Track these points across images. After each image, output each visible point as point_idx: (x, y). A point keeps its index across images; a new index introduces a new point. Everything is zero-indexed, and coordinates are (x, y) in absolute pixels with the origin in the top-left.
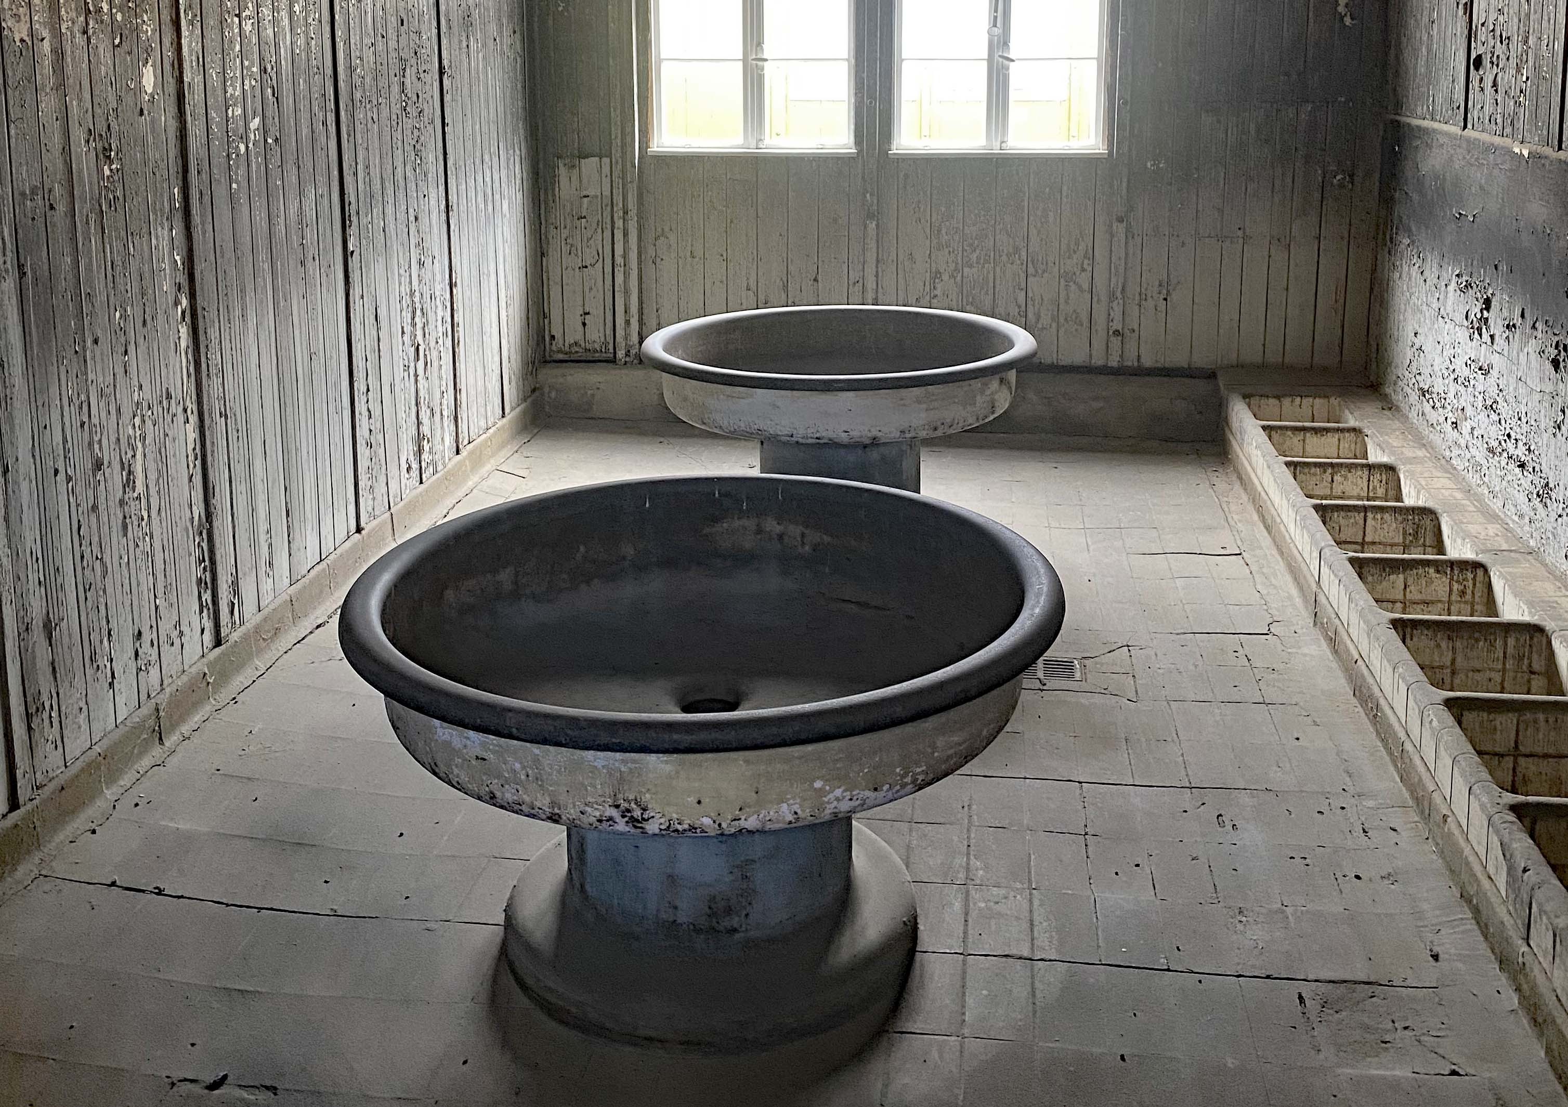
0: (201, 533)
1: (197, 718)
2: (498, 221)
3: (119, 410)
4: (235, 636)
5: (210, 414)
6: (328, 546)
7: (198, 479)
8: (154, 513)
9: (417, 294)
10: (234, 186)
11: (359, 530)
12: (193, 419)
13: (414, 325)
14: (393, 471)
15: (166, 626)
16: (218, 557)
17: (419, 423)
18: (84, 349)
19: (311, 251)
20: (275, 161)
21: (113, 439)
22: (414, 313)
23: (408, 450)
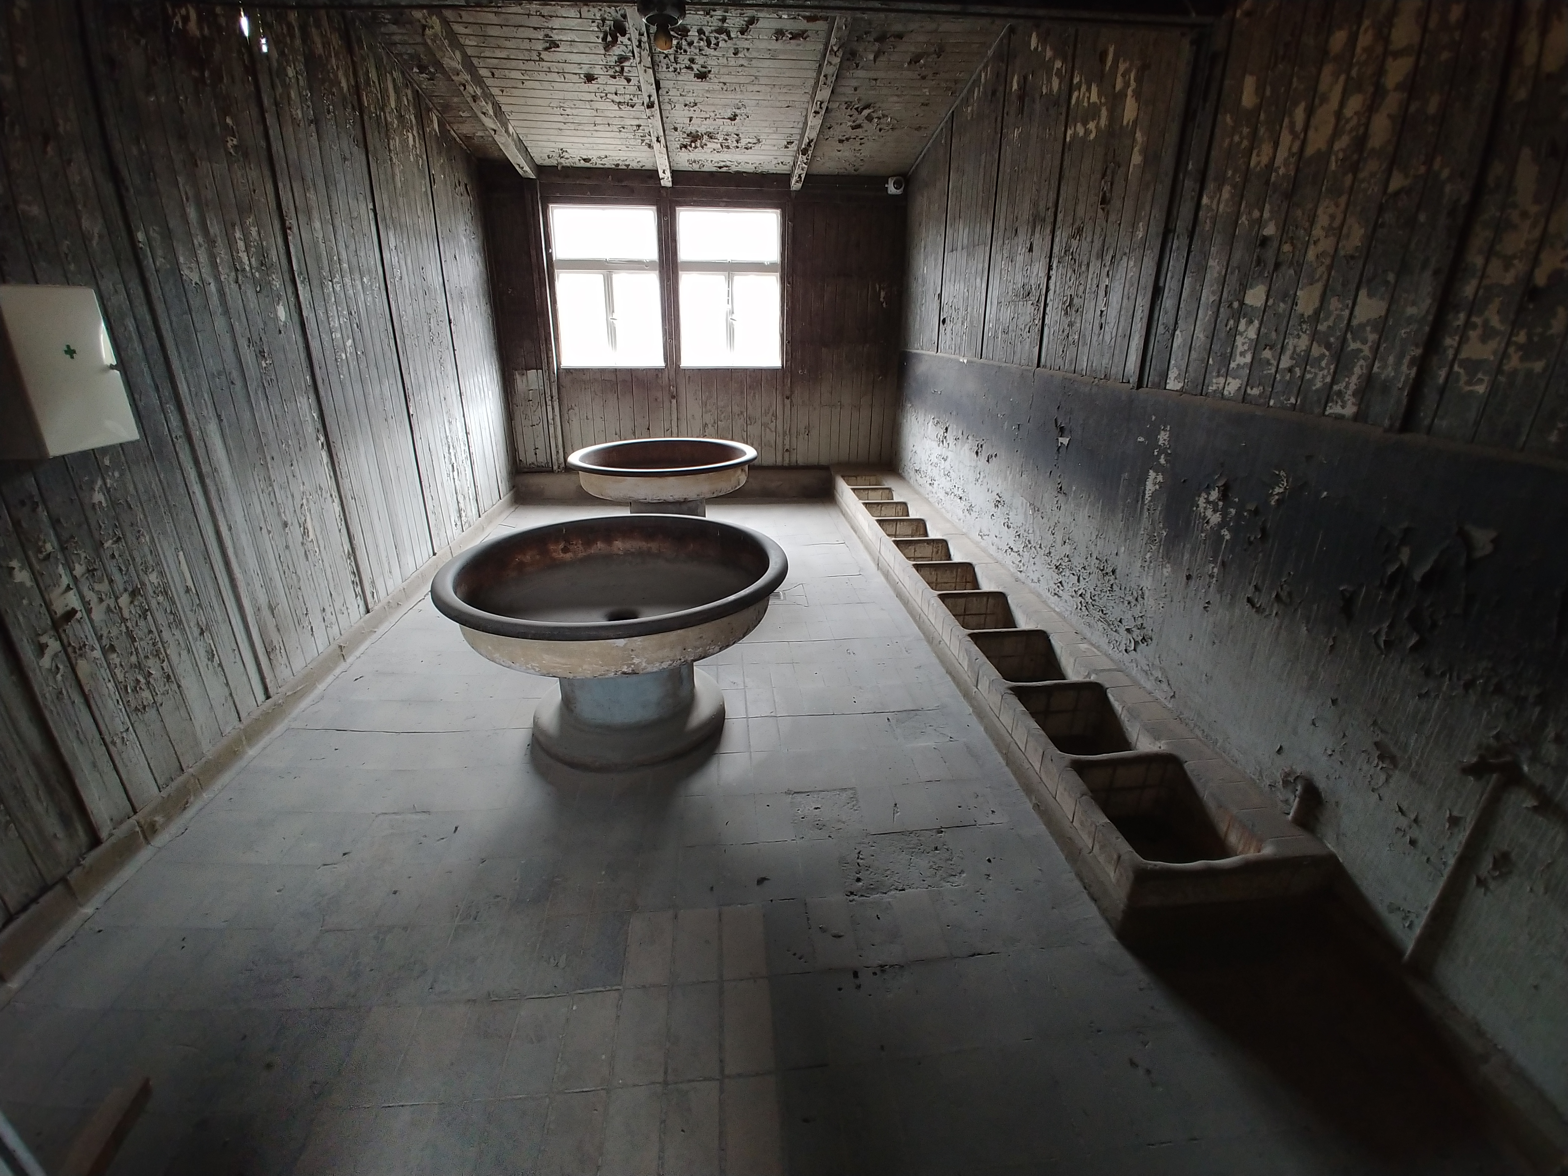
0: (350, 558)
1: (362, 648)
2: (487, 401)
3: (293, 496)
4: (376, 608)
5: (346, 498)
6: (419, 562)
7: (344, 531)
8: (322, 549)
9: (449, 437)
10: (342, 376)
11: (434, 554)
12: (337, 500)
13: (450, 453)
14: (448, 526)
15: (338, 605)
16: (361, 570)
17: (458, 503)
18: (266, 462)
19: (390, 414)
20: (363, 366)
21: (292, 510)
22: (449, 447)
23: (454, 516)
